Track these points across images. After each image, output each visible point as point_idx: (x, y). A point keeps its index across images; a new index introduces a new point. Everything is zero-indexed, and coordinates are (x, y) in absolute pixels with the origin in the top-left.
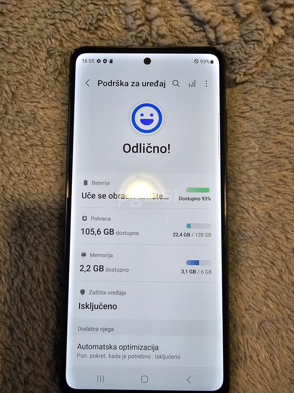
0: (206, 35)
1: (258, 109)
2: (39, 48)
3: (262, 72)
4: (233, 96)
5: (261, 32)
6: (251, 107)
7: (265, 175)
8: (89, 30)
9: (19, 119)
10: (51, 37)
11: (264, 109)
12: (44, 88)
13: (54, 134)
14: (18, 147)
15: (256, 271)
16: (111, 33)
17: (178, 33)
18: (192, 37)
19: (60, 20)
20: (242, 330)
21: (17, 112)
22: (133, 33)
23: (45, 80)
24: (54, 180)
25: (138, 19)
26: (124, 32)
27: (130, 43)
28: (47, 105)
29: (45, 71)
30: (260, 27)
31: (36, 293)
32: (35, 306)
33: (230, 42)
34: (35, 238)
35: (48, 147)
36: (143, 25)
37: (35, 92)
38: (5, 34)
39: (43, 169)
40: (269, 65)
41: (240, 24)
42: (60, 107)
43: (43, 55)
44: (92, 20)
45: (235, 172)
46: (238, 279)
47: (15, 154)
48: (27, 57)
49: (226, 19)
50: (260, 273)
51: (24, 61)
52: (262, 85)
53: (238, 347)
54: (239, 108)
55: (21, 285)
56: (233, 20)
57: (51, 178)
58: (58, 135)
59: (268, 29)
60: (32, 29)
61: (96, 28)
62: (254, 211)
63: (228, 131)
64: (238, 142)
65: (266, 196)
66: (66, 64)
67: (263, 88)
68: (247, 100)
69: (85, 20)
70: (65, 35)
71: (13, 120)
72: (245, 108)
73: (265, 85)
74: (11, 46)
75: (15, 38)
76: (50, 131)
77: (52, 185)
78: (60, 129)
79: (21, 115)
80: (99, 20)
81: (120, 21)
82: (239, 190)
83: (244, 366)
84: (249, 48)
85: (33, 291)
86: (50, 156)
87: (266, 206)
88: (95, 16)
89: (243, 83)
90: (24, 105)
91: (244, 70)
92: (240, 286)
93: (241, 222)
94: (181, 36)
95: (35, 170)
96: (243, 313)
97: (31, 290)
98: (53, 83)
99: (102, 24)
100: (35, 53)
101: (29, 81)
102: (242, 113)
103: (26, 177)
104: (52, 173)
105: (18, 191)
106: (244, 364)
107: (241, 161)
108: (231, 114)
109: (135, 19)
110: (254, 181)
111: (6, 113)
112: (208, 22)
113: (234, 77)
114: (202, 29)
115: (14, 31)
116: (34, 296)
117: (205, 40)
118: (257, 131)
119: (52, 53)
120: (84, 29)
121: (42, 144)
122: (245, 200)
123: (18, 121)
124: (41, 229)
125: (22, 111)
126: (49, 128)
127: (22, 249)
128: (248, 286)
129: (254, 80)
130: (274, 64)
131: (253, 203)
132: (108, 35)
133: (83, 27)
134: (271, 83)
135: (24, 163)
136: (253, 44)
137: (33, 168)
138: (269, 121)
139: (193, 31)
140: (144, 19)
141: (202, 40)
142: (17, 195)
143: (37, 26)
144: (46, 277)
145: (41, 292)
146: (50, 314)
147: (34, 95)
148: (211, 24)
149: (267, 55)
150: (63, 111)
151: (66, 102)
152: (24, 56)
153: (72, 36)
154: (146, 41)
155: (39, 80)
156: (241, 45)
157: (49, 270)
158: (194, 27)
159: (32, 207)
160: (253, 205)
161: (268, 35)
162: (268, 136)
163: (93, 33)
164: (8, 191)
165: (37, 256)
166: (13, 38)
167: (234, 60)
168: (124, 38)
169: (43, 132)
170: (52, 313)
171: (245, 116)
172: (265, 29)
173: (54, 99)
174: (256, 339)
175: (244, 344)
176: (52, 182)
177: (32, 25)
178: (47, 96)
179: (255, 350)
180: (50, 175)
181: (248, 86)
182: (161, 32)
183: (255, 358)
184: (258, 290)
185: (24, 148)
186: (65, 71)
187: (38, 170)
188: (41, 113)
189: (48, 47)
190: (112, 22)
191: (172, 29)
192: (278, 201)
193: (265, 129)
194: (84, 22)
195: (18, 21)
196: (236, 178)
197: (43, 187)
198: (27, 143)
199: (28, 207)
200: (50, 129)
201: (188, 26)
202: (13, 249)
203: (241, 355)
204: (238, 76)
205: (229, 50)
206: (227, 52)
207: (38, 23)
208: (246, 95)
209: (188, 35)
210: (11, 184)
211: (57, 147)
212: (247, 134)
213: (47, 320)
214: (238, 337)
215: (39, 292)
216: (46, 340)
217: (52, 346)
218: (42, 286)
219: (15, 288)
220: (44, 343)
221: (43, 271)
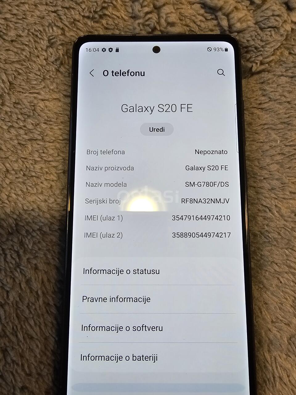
0: (219, 23)
1: (277, 100)
2: (40, 36)
3: (280, 61)
4: (249, 87)
5: (277, 18)
6: (270, 98)
7: (288, 170)
8: (93, 19)
9: (17, 111)
10: (53, 24)
11: (284, 99)
12: (44, 79)
13: (56, 128)
14: (16, 142)
15: (282, 277)
16: (116, 22)
17: (188, 21)
18: (203, 25)
19: (62, 7)
20: (268, 346)
21: (15, 103)
22: (141, 21)
23: (45, 69)
24: (55, 179)
25: (145, 6)
26: (130, 21)
27: (137, 30)
28: (47, 97)
29: (46, 61)
30: (276, 13)
31: (34, 307)
32: (32, 323)
33: (244, 30)
34: (34, 243)
35: (49, 142)
36: (150, 12)
37: (35, 82)
38: (3, 20)
39: (43, 166)
40: (288, 53)
41: (254, 11)
42: (62, 100)
43: (44, 43)
44: (96, 8)
45: (254, 167)
46: (262, 286)
47: (12, 149)
48: (26, 45)
49: (239, 6)
50: (287, 279)
51: (23, 50)
52: (280, 73)
53: (265, 367)
54: (256, 99)
56: (247, 7)
57: (52, 176)
58: (60, 129)
59: (286, 15)
60: (32, 16)
61: (101, 17)
62: (277, 210)
63: (245, 123)
64: (257, 135)
65: (291, 192)
66: (69, 55)
67: (282, 77)
68: (265, 90)
69: (89, 8)
70: (67, 23)
71: (10, 112)
72: (263, 98)
73: (284, 74)
74: (9, 34)
75: (14, 25)
76: (51, 125)
77: (53, 184)
78: (62, 122)
79: (19, 106)
80: (103, 8)
81: (126, 9)
82: (260, 188)
83: (273, 389)
84: (266, 35)
85: (31, 305)
86: (51, 152)
87: (292, 204)
88: (99, 3)
89: (259, 72)
90: (22, 96)
91: (260, 58)
92: (265, 296)
93: (264, 223)
94: (192, 25)
95: (34, 167)
96: (270, 326)
97: (28, 304)
98: (55, 74)
99: (107, 12)
100: (35, 41)
101: (28, 71)
102: (260, 104)
103: (24, 175)
104: (53, 171)
105: (15, 190)
106: (273, 387)
107: (261, 156)
108: (248, 106)
109: (142, 7)
110: (277, 177)
111: (3, 104)
112: (221, 9)
113: (249, 65)
114: (213, 17)
115: (13, 18)
116: (32, 311)
117: (217, 28)
118: (278, 122)
119: (54, 42)
120: (88, 17)
121: (43, 139)
122: (267, 198)
123: (16, 114)
124: (41, 233)
125: (21, 103)
126: (50, 121)
127: (19, 256)
128: (274, 295)
129: (271, 68)
130: (292, 52)
131: (276, 201)
132: (113, 24)
133: (87, 14)
134: (290, 71)
135: (23, 160)
136: (270, 31)
137: (32, 164)
138: (290, 111)
139: (204, 19)
140: (152, 6)
141: (214, 28)
142: (14, 196)
143: (38, 13)
144: (46, 288)
145: (40, 306)
146: (50, 332)
147: (34, 86)
148: (224, 11)
149: (284, 42)
150: (65, 103)
151: (69, 94)
152: (23, 44)
153: (75, 25)
154: (154, 29)
155: (39, 70)
156: (257, 32)
157: (49, 280)
158: (206, 15)
159: (31, 208)
160: (277, 204)
161: (285, 21)
162: (290, 127)
163: (97, 22)
164: (4, 190)
165: (36, 265)
166: (11, 26)
167: (250, 48)
168: (131, 27)
169: (44, 126)
170: (52, 331)
171: (263, 107)
172: (282, 15)
173: (56, 90)
174: (285, 356)
175: (272, 363)
176: (53, 181)
177: (33, 12)
178: (48, 87)
179: (285, 370)
180: (51, 173)
181: (265, 75)
182: (170, 20)
183: (286, 379)
184: (287, 299)
185: (24, 143)
186: (67, 62)
187: (38, 167)
188: (41, 104)
189: (49, 35)
190: (118, 11)
191: (182, 17)
193: (286, 120)
194: (88, 10)
195: (17, 8)
196: (256, 174)
197: (44, 186)
198: (25, 137)
199: (25, 208)
200: (51, 123)
201: (199, 15)
202: (9, 256)
203: (270, 376)
204: (254, 65)
205: (243, 38)
206: (242, 40)
207: (39, 10)
208: (264, 85)
209: (199, 23)
210: (8, 183)
211: (59, 143)
212: (266, 127)
213: (46, 339)
214: (264, 354)
215: (37, 306)
216: (45, 362)
217: (51, 370)
218: (41, 300)
219: (10, 303)
220: (42, 367)
221: (43, 282)
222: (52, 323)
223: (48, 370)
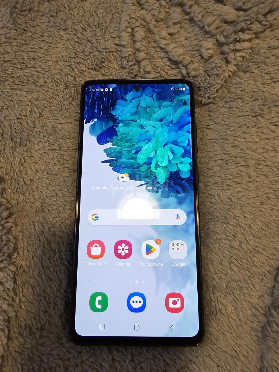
0: (180, 71)
1: (219, 123)
2: (59, 83)
3: (221, 96)
4: (201, 113)
5: (219, 69)
6: (215, 122)
7: (226, 170)
8: (95, 69)
9: (44, 131)
10: (68, 74)
11: (223, 123)
12: (62, 109)
13: (69, 141)
14: (42, 151)
15: (222, 242)
16: (111, 71)
17: (159, 70)
18: (169, 72)
19: (74, 63)
20: (213, 290)
21: (42, 126)
22: (127, 70)
23: (63, 104)
24: (68, 175)
25: (130, 61)
26: (120, 70)
27: (124, 77)
28: (63, 121)
29: (63, 98)
30: (218, 65)
31: (53, 259)
32: (52, 270)
33: (198, 76)
34: (53, 218)
35: (64, 151)
36: (134, 65)
37: (55, 112)
38: (35, 72)
39: (60, 167)
40: (227, 91)
41: (204, 63)
42: (73, 123)
43: (62, 87)
44: (97, 62)
45: (204, 168)
46: (209, 249)
47: (40, 156)
48: (50, 88)
49: (194, 59)
50: (225, 243)
51: (48, 91)
52: (222, 105)
53: (211, 304)
54: (206, 122)
55: (42, 254)
56: (199, 60)
57: (66, 173)
58: (72, 142)
59: (225, 67)
60: (55, 69)
61: (100, 68)
62: (219, 197)
63: (198, 139)
64: (206, 147)
65: (228, 185)
66: (78, 93)
67: (223, 108)
68: (212, 116)
69: (92, 62)
70: (78, 73)
71: (39, 132)
72: (210, 122)
73: (224, 105)
74: (40, 81)
75: (42, 75)
76: (66, 139)
77: (66, 179)
78: (73, 138)
79: (45, 128)
80: (102, 62)
81: (117, 62)
82: (208, 182)
83: (216, 319)
84: (211, 80)
85: (51, 257)
86: (65, 157)
87: (228, 193)
88: (99, 59)
89: (208, 104)
90: (47, 122)
91: (208, 95)
92: (210, 255)
93: (210, 206)
94: (162, 72)
95: (54, 168)
96: (214, 276)
97: (49, 257)
98: (68, 106)
99: (104, 65)
100: (56, 85)
101: (51, 105)
102: (208, 125)
103: (48, 173)
104: (67, 170)
105: (42, 183)
106: (215, 317)
107: (209, 161)
108: (200, 126)
109: (128, 62)
110: (218, 175)
111: (35, 127)
112: (181, 62)
113: (200, 99)
114: (176, 67)
115: (42, 70)
116: (52, 262)
117: (180, 74)
118: (219, 138)
119: (68, 86)
120: (92, 69)
121: (60, 149)
122: (212, 189)
123: (43, 133)
124: (57, 211)
125: (46, 126)
126: (66, 137)
127: (43, 226)
128: (216, 255)
129: (215, 102)
130: (230, 91)
131: (218, 191)
132: (108, 72)
133: (91, 67)
134: (228, 104)
135: (47, 163)
136: (214, 77)
137: (53, 166)
138: (227, 131)
139: (170, 69)
140: (134, 61)
141: (177, 74)
142: (40, 187)
143: (58, 67)
144: (61, 248)
145: (57, 259)
146: (63, 276)
147: (54, 114)
148: (183, 64)
149: (225, 84)
150: (75, 125)
151: (77, 119)
152: (48, 88)
153: (83, 73)
154: (136, 75)
155: (59, 104)
156: (205, 77)
157: (63, 243)
158: (171, 65)
159: (52, 195)
160: (218, 193)
161: (224, 71)
162: (227, 142)
163: (98, 71)
164: (34, 183)
165: (54, 232)
166: (41, 75)
167: (201, 88)
168: (120, 74)
169: (61, 141)
170: (64, 276)
171: (210, 128)
172: (222, 66)
173: (69, 117)
174: (224, 296)
175: (215, 301)
176: (66, 177)
177: (55, 66)
178: (64, 115)
179: (223, 305)
180: (65, 172)
181: (212, 106)
182: (147, 70)
183: (224, 312)
184: (224, 257)
185: (47, 152)
186: (77, 98)
187: (56, 168)
188: (59, 126)
189: (65, 81)
190: (112, 63)
191: (155, 67)
192: (237, 190)
193: (225, 137)
194: (91, 64)
195: (45, 64)
196: (205, 173)
197: (60, 180)
198: (49, 148)
199: (48, 195)
200: (66, 138)
201: (166, 65)
202: (37, 227)
203: (213, 309)
204: (203, 99)
205: (197, 81)
206: (196, 82)
207: (59, 65)
208: (211, 113)
209: (167, 71)
210: (37, 178)
211: (70, 151)
212: (212, 141)
213: (61, 281)
214: (210, 295)
215: (55, 259)
216: (59, 296)
217: (63, 302)
218: (57, 255)
219: (37, 256)
220: (57, 299)
221: (59, 244)
222: (64, 271)
223: (61, 302)
